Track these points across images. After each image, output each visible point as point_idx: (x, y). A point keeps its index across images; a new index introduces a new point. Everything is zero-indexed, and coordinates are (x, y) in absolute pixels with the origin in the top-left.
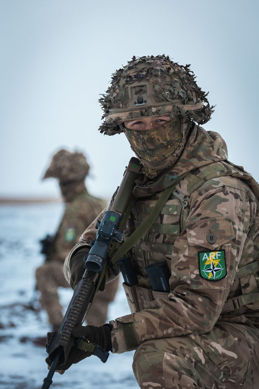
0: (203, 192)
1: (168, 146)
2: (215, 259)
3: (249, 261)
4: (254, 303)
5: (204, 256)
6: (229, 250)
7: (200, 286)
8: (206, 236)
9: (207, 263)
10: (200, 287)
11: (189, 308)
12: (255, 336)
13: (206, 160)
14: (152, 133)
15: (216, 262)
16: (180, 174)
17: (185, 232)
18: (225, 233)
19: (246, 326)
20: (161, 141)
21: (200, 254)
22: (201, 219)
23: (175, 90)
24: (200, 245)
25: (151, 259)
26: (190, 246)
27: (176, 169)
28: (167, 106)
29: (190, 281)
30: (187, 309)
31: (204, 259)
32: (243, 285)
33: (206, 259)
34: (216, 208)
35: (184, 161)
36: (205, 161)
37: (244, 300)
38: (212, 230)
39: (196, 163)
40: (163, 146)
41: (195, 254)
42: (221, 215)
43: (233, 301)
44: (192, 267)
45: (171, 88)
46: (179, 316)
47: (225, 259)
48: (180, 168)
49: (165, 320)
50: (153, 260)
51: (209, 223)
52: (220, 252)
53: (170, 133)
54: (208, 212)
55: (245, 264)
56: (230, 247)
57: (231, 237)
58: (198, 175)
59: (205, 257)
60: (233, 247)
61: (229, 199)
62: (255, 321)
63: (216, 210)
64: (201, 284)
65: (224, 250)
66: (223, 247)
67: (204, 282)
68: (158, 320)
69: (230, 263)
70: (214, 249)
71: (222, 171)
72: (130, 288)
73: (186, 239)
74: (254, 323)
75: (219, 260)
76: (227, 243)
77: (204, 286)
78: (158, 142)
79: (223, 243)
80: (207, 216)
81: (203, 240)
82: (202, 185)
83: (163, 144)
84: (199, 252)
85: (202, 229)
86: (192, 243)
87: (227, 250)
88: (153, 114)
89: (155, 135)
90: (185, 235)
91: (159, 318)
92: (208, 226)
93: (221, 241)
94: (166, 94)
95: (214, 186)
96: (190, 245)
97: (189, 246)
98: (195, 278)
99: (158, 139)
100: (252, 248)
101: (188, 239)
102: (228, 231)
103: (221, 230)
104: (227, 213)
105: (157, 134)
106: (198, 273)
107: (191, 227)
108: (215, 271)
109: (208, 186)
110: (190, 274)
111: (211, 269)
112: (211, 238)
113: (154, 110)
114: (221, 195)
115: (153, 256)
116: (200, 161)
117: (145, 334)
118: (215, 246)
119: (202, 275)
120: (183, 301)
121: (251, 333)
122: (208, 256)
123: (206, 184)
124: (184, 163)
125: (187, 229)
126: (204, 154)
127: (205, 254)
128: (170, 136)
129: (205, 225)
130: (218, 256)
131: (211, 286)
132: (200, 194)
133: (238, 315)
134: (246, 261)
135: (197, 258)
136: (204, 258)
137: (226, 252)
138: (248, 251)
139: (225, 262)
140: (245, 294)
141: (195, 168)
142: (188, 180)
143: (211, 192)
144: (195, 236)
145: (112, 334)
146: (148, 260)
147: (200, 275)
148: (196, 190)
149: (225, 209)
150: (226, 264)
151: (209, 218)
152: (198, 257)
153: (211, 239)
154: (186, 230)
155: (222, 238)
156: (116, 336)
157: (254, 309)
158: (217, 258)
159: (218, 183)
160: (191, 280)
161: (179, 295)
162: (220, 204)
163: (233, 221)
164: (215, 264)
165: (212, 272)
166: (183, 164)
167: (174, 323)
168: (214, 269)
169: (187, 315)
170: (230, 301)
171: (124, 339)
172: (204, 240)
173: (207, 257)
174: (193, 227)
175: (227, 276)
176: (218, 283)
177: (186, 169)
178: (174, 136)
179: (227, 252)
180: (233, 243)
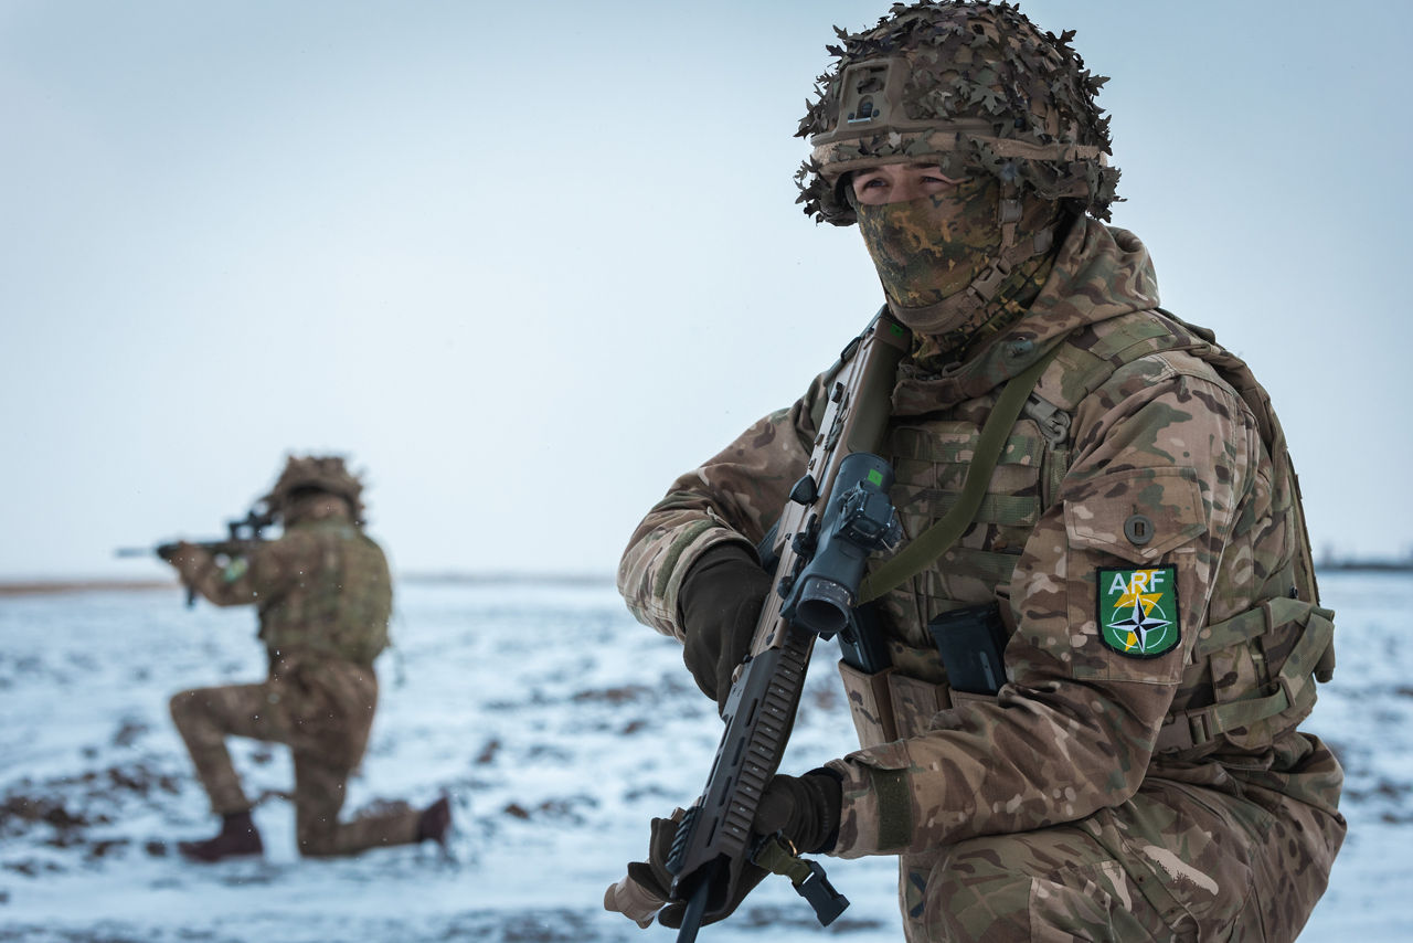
0: (1114, 397)
1: (948, 261)
2: (1146, 590)
3: (1237, 609)
4: (1247, 728)
5: (1115, 581)
6: (1190, 567)
7: (1098, 671)
8: (1123, 522)
9: (1122, 604)
10: (1100, 675)
11: (1073, 729)
12: (1250, 828)
13: (1114, 304)
14: (896, 215)
15: (1150, 602)
16: (1041, 337)
17: (1060, 509)
18: (1180, 516)
19: (1225, 797)
20: (925, 244)
21: (1104, 574)
22: (1109, 472)
23: (974, 90)
24: (1105, 549)
25: (941, 595)
26: (1073, 550)
27: (1026, 325)
28: (938, 134)
29: (1070, 653)
30: (1065, 735)
31: (1115, 591)
32: (1218, 677)
33: (1121, 592)
34: (1155, 440)
35: (1051, 303)
36: (1110, 306)
37: (1220, 719)
38: (1141, 506)
39: (1086, 308)
40: (931, 260)
41: (1088, 574)
42: (1167, 461)
43: (1191, 721)
44: (1075, 613)
45: (963, 84)
46: (1042, 757)
47: (1177, 594)
48: (1039, 321)
49: (1002, 768)
50: (947, 599)
51: (1132, 483)
52: (1163, 572)
53: (955, 223)
54: (1129, 452)
55: (1229, 615)
56: (1193, 558)
57: (1195, 527)
58: (1091, 350)
59: (1118, 584)
60: (1200, 557)
61: (1191, 413)
62: (1248, 783)
63: (1154, 445)
64: (1102, 665)
65: (1175, 566)
66: (1172, 556)
67: (1112, 662)
68: (982, 768)
69: (1190, 605)
70: (1145, 562)
71: (1163, 338)
72: (868, 679)
73: (1062, 528)
74: (1245, 787)
75: (1159, 596)
76: (1184, 546)
77: (1112, 671)
78: (914, 244)
79: (1171, 546)
80: (1126, 463)
81: (1113, 532)
82: (1110, 377)
83: (933, 253)
84: (1099, 571)
85: (1113, 499)
86: (1080, 543)
87: (1185, 566)
88: (894, 152)
89: (904, 220)
90: (1058, 519)
91: (982, 761)
92: (1130, 491)
93: (1166, 538)
94: (943, 99)
95: (1146, 377)
96: (1070, 544)
97: (1069, 549)
98: (1084, 648)
99: (917, 238)
100: (1249, 570)
101: (1068, 528)
102: (1188, 508)
103: (1169, 507)
104: (1186, 455)
105: (909, 219)
106: (1094, 632)
107: (1076, 495)
108: (1147, 627)
109: (1129, 377)
110: (1071, 635)
111: (1132, 623)
112: (1139, 529)
113: (895, 139)
114: (1170, 400)
115: (949, 588)
116: (1099, 304)
117: (938, 807)
118: (1150, 553)
119: (1108, 640)
120: (1051, 711)
121: (1240, 817)
122: (1128, 581)
123: (1123, 374)
124: (1050, 307)
125: (1065, 502)
126: (1108, 285)
127: (1118, 576)
128: (955, 230)
129: (1120, 490)
130: (1156, 584)
131: (1132, 672)
132: (1107, 403)
133: (1201, 762)
134: (1231, 607)
135: (1092, 585)
136: (1114, 587)
137: (1179, 570)
138: (1236, 579)
139: (1177, 602)
140: (1224, 702)
141: (1085, 323)
142: (1062, 364)
143: (1141, 396)
144: (1087, 520)
145: (847, 799)
146: (928, 597)
147: (1101, 639)
148: (1092, 392)
149: (1178, 442)
150: (1178, 609)
151: (1134, 468)
152: (1094, 584)
153: (1138, 531)
154: (1062, 505)
155: (1168, 531)
156: (855, 807)
157: (1249, 748)
158: (1153, 589)
159: (1157, 369)
160: (1073, 652)
161: (1035, 692)
162: (1166, 429)
163: (1203, 479)
164: (1145, 607)
165: (1137, 631)
166: (1049, 311)
167: (1026, 780)
168: (1144, 623)
169: (1066, 755)
170: (1182, 721)
171: (878, 818)
172: (1117, 535)
173: (1123, 586)
174: (1082, 495)
175: (1179, 646)
176: (1152, 665)
177: (1060, 325)
178: (968, 232)
179: (1183, 573)
180: (1202, 544)
